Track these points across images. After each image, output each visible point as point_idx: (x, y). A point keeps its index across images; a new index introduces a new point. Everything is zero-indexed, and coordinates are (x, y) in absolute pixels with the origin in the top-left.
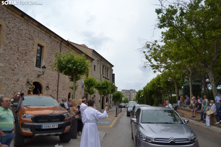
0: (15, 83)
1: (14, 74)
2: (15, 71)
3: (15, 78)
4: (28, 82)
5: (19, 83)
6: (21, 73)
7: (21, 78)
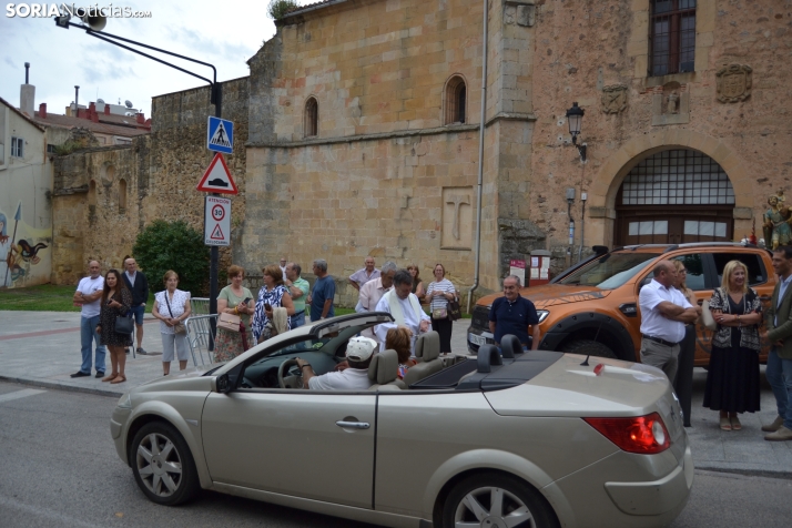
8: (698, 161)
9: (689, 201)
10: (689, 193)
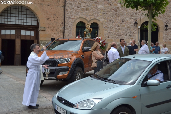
0: (119, 25)
1: (117, 15)
2: (118, 11)
3: (118, 19)
4: (136, 23)
5: (125, 24)
6: (126, 12)
7: (127, 19)
8: (25, 11)
9: (22, 24)
10: (23, 21)
